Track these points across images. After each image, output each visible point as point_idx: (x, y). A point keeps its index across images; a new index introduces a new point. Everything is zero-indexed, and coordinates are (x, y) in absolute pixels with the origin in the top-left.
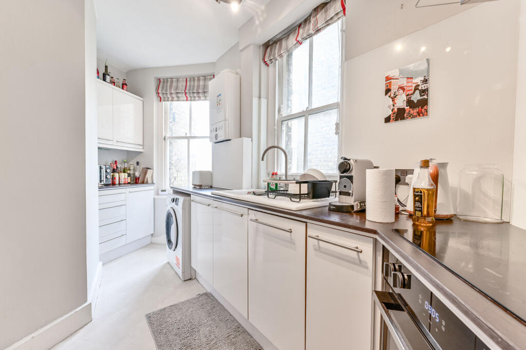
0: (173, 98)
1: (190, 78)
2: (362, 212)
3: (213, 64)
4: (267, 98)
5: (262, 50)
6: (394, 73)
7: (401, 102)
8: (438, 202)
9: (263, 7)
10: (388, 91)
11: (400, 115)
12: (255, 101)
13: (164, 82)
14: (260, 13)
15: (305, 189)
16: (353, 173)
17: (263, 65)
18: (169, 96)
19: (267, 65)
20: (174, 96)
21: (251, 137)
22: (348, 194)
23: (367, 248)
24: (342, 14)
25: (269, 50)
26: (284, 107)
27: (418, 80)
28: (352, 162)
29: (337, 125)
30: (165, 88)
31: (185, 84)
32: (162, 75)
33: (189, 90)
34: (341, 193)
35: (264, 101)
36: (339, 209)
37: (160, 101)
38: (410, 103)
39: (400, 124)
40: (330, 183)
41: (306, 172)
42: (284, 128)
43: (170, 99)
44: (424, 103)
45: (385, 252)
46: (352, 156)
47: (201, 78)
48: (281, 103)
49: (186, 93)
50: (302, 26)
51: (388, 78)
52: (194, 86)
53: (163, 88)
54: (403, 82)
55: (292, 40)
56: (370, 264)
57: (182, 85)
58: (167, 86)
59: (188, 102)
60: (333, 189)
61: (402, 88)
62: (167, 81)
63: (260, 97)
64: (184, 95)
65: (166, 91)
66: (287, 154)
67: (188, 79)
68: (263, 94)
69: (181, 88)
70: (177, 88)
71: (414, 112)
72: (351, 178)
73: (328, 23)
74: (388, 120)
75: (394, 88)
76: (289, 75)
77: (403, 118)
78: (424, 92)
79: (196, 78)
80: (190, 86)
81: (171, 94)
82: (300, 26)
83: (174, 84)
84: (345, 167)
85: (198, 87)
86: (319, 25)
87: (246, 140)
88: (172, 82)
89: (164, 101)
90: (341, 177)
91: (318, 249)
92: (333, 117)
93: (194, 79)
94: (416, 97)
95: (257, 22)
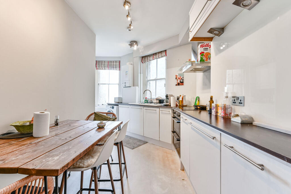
0: (102, 68)
1: (110, 61)
2: (170, 106)
3: (120, 57)
4: (143, 73)
5: (141, 58)
6: (177, 75)
7: (179, 81)
8: (184, 103)
9: (142, 47)
10: (176, 78)
11: (178, 84)
12: (139, 74)
13: (98, 62)
14: (141, 48)
15: (158, 101)
16: (169, 98)
17: (142, 63)
18: (101, 68)
19: (143, 63)
20: (103, 68)
21: (138, 86)
22: (168, 102)
23: (171, 110)
24: (165, 56)
25: (143, 58)
26: (148, 76)
27: (182, 77)
28: (168, 95)
29: (165, 84)
30: (99, 64)
31: (107, 63)
32: (98, 60)
33: (110, 66)
34: (166, 102)
35: (142, 74)
36: (166, 105)
37: (97, 69)
38: (180, 82)
39: (178, 86)
40: (164, 100)
41: (157, 97)
42: (148, 83)
43: (101, 69)
44: (183, 82)
45: (174, 110)
46: (168, 94)
47: (114, 62)
48: (147, 75)
49: (108, 67)
50: (155, 55)
51: (176, 75)
52: (111, 64)
53: (98, 65)
54: (179, 77)
55: (151, 58)
56: (171, 113)
57: (106, 63)
58: (100, 65)
59: (109, 70)
60: (164, 102)
61: (179, 78)
62: (100, 62)
63: (141, 73)
64: (107, 68)
65: (100, 66)
66: (151, 92)
67: (109, 62)
68: (142, 72)
69: (106, 65)
70: (104, 65)
71: (181, 84)
72: (168, 99)
73: (162, 57)
74: (176, 85)
75: (177, 78)
76: (149, 66)
77: (179, 85)
78: (183, 80)
79: (112, 62)
80: (110, 64)
81: (102, 67)
82: (154, 54)
83: (103, 63)
84: (167, 96)
85: (113, 65)
86: (160, 57)
87: (137, 87)
88: (102, 62)
89: (99, 69)
90: (166, 98)
91: (162, 113)
92: (164, 82)
93: (111, 61)
94: (181, 81)
95: (140, 51)
